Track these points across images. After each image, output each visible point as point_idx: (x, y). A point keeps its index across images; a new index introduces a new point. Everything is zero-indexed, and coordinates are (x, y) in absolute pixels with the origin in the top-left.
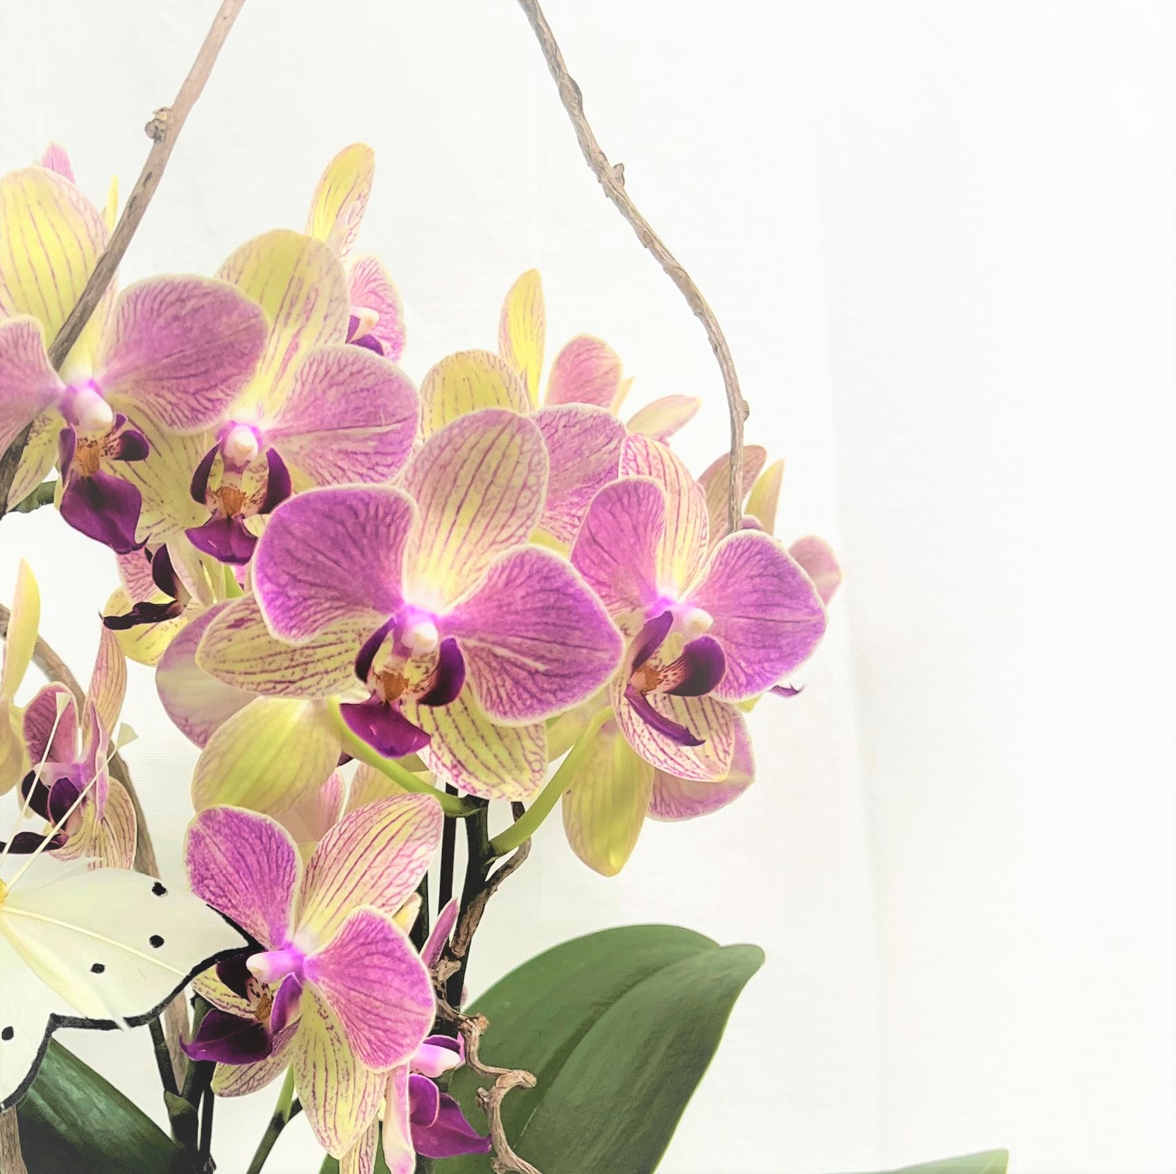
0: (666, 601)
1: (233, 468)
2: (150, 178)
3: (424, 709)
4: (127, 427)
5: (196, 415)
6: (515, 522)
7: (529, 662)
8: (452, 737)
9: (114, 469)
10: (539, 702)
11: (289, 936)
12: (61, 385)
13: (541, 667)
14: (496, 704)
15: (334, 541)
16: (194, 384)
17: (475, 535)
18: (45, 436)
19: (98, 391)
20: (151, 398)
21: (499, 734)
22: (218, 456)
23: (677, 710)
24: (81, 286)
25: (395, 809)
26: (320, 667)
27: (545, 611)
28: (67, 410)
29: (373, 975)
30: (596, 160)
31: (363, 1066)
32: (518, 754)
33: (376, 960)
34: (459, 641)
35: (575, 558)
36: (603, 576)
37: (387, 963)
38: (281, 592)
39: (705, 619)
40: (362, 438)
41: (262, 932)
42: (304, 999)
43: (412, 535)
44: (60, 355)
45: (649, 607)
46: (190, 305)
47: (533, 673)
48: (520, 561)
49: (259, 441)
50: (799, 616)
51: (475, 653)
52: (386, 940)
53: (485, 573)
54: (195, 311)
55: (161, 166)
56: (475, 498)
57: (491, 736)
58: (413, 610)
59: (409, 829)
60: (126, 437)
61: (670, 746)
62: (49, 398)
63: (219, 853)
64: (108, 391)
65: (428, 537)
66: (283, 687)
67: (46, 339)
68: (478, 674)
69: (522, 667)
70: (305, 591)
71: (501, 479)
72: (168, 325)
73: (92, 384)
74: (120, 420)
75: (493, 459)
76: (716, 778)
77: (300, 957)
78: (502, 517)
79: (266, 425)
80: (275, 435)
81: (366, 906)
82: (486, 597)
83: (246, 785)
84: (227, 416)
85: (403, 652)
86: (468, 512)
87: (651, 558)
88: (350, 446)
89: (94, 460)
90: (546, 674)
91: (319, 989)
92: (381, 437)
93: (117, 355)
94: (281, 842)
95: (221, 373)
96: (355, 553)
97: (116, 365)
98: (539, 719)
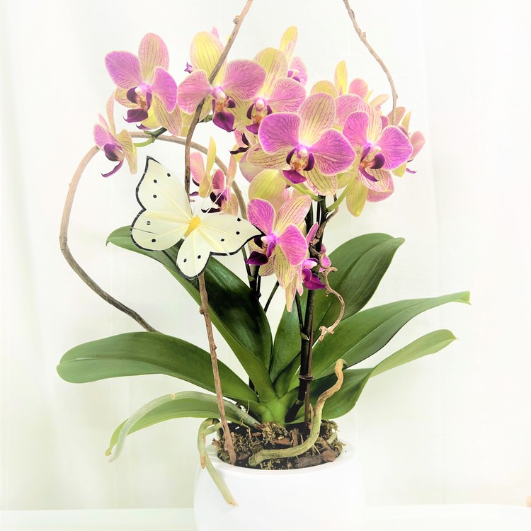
0: (370, 144)
1: (259, 110)
2: (234, 34)
3: (306, 171)
4: (230, 99)
5: (248, 96)
6: (328, 123)
7: (332, 159)
8: (313, 179)
9: (227, 110)
10: (335, 170)
11: (272, 232)
12: (212, 88)
13: (335, 161)
14: (324, 170)
15: (280, 127)
16: (247, 88)
17: (318, 126)
18: (209, 102)
19: (222, 90)
20: (236, 92)
21: (325, 178)
22: (254, 107)
23: (373, 173)
24: (217, 62)
25: (299, 199)
26: (279, 161)
27: (336, 146)
28: (214, 95)
29: (293, 241)
30: (358, 31)
31: (291, 265)
32: (330, 184)
33: (293, 237)
34: (313, 154)
35: (344, 132)
36: (352, 137)
37: (296, 238)
38: (267, 141)
39: (379, 149)
40: (292, 102)
41: (265, 231)
42: (276, 248)
43: (301, 126)
44: (211, 80)
45: (365, 146)
46: (245, 67)
47: (333, 162)
48: (329, 133)
49: (265, 103)
50: (405, 148)
51: (318, 157)
52: (296, 232)
53: (320, 137)
54: (247, 68)
55: (237, 31)
56: (317, 116)
57: (323, 179)
58: (301, 146)
59: (303, 203)
60: (230, 102)
61: (372, 183)
62: (209, 91)
63: (255, 211)
64: (225, 90)
65: (305, 127)
66: (269, 166)
67: (208, 76)
68: (319, 162)
69: (330, 161)
70: (273, 141)
71: (324, 111)
72: (240, 73)
73: (220, 88)
74: (228, 97)
75: (322, 106)
76: (384, 191)
77: (275, 237)
78: (324, 121)
79: (267, 99)
80: (269, 101)
81: (291, 224)
82: (321, 142)
83: (262, 193)
84: (256, 96)
85: (299, 157)
86: (316, 120)
87: (365, 133)
88: (289, 104)
89: (222, 108)
90: (337, 163)
91: (280, 245)
92: (296, 102)
93: (227, 80)
94: (270, 207)
95: (254, 85)
96: (286, 130)
97: (227, 83)
98: (335, 174)
